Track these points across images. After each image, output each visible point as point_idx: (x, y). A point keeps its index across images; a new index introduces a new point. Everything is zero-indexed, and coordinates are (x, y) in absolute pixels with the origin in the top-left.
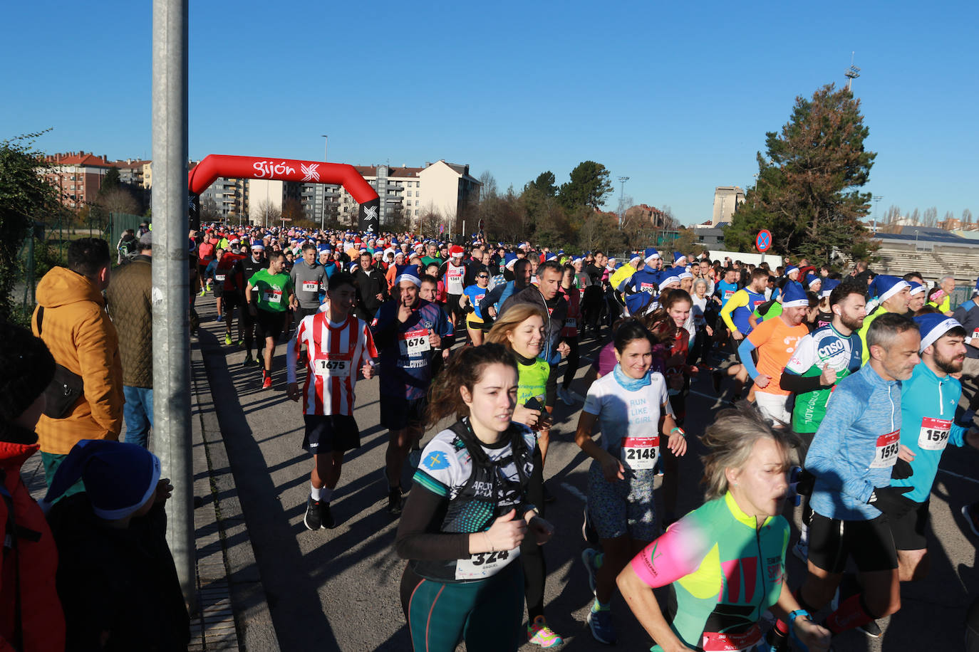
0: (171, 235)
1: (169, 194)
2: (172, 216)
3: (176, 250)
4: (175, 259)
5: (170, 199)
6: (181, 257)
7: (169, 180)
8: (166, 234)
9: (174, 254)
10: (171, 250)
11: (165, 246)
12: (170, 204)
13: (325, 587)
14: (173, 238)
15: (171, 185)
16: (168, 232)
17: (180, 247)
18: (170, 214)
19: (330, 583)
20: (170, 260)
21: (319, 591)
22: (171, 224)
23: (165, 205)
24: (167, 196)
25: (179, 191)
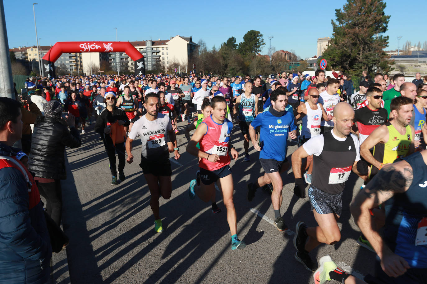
0: (5, 84)
1: (3, 68)
2: (5, 76)
3: (8, 90)
4: (8, 93)
5: (3, 70)
6: (11, 92)
7: (2, 62)
8: (3, 83)
9: (7, 91)
10: (6, 90)
11: (4, 88)
12: (4, 72)
13: (89, 221)
14: (7, 85)
15: (3, 64)
16: (4, 82)
17: (10, 88)
18: (4, 75)
19: (92, 219)
20: (6, 93)
21: (87, 222)
22: (5, 79)
23: (2, 72)
24: (2, 69)
25: (7, 66)
